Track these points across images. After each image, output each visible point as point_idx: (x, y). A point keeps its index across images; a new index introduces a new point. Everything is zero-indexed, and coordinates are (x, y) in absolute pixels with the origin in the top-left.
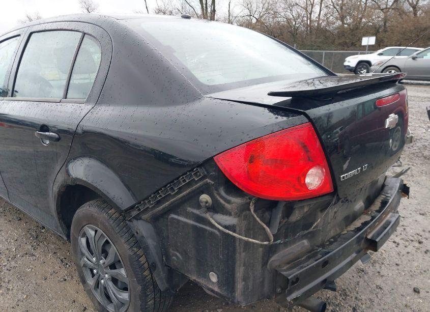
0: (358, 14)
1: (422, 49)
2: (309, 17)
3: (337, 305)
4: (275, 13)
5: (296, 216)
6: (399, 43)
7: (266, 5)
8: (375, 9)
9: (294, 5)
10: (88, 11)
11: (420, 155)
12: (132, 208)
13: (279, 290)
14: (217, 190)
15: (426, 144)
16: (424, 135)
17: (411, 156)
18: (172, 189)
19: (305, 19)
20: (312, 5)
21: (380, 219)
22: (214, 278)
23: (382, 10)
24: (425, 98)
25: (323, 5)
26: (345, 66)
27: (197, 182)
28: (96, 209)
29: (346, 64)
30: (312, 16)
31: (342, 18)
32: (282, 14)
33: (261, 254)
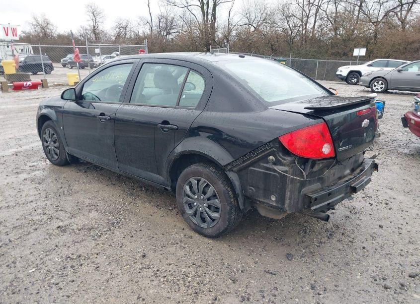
0: (350, 27)
1: (409, 62)
2: (304, 27)
3: (333, 232)
4: (273, 23)
5: (316, 168)
6: (387, 55)
7: (264, 14)
8: (366, 22)
9: (290, 17)
10: (94, 15)
11: (395, 151)
12: (229, 164)
13: (306, 206)
14: (278, 154)
15: (401, 144)
16: (401, 137)
17: (388, 152)
18: (254, 154)
19: (301, 29)
20: (308, 17)
21: (359, 178)
22: (273, 198)
23: (373, 23)
24: (407, 107)
25: (318, 17)
26: (337, 75)
27: (268, 150)
28: (202, 167)
29: (338, 73)
30: (307, 26)
31: (336, 30)
32: (279, 24)
33: (298, 186)
